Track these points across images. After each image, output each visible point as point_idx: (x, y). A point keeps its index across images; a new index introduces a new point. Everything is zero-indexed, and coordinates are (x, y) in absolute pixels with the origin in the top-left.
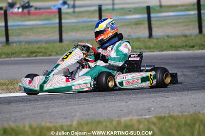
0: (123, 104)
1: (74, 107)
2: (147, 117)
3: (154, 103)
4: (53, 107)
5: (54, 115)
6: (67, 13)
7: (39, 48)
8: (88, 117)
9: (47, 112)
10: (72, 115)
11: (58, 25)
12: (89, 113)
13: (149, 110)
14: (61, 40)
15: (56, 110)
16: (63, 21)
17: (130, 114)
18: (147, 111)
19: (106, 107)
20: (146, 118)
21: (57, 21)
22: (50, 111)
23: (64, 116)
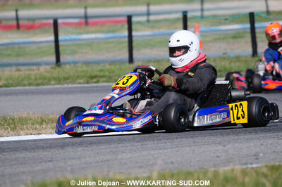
0: (220, 148)
1: (152, 152)
2: (254, 166)
3: (263, 147)
4: (123, 152)
5: (126, 164)
6: (139, 23)
7: (101, 71)
8: (171, 166)
9: (116, 159)
10: (150, 163)
11: (126, 39)
12: (173, 160)
13: (256, 156)
14: (131, 60)
15: (128, 156)
16: (134, 33)
17: (231, 162)
18: (253, 158)
19: (197, 152)
20: (252, 168)
21: (126, 33)
22: (119, 157)
23: (138, 165)
